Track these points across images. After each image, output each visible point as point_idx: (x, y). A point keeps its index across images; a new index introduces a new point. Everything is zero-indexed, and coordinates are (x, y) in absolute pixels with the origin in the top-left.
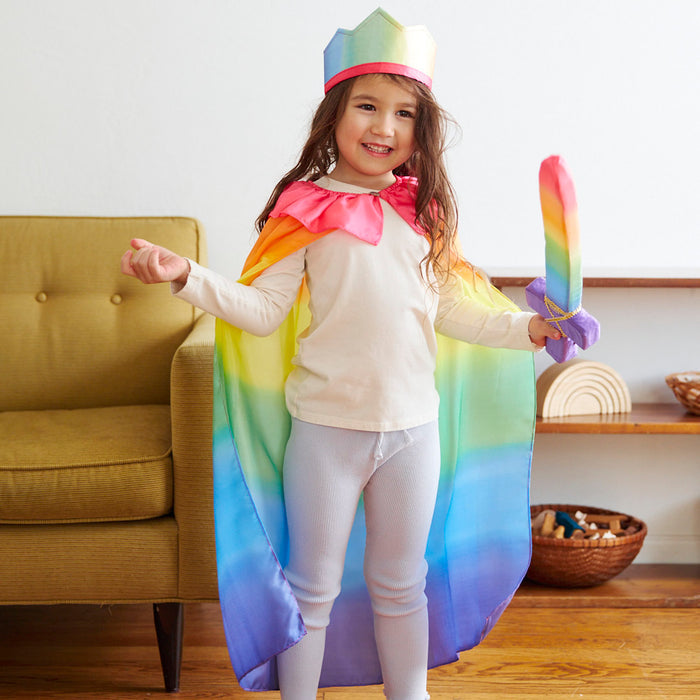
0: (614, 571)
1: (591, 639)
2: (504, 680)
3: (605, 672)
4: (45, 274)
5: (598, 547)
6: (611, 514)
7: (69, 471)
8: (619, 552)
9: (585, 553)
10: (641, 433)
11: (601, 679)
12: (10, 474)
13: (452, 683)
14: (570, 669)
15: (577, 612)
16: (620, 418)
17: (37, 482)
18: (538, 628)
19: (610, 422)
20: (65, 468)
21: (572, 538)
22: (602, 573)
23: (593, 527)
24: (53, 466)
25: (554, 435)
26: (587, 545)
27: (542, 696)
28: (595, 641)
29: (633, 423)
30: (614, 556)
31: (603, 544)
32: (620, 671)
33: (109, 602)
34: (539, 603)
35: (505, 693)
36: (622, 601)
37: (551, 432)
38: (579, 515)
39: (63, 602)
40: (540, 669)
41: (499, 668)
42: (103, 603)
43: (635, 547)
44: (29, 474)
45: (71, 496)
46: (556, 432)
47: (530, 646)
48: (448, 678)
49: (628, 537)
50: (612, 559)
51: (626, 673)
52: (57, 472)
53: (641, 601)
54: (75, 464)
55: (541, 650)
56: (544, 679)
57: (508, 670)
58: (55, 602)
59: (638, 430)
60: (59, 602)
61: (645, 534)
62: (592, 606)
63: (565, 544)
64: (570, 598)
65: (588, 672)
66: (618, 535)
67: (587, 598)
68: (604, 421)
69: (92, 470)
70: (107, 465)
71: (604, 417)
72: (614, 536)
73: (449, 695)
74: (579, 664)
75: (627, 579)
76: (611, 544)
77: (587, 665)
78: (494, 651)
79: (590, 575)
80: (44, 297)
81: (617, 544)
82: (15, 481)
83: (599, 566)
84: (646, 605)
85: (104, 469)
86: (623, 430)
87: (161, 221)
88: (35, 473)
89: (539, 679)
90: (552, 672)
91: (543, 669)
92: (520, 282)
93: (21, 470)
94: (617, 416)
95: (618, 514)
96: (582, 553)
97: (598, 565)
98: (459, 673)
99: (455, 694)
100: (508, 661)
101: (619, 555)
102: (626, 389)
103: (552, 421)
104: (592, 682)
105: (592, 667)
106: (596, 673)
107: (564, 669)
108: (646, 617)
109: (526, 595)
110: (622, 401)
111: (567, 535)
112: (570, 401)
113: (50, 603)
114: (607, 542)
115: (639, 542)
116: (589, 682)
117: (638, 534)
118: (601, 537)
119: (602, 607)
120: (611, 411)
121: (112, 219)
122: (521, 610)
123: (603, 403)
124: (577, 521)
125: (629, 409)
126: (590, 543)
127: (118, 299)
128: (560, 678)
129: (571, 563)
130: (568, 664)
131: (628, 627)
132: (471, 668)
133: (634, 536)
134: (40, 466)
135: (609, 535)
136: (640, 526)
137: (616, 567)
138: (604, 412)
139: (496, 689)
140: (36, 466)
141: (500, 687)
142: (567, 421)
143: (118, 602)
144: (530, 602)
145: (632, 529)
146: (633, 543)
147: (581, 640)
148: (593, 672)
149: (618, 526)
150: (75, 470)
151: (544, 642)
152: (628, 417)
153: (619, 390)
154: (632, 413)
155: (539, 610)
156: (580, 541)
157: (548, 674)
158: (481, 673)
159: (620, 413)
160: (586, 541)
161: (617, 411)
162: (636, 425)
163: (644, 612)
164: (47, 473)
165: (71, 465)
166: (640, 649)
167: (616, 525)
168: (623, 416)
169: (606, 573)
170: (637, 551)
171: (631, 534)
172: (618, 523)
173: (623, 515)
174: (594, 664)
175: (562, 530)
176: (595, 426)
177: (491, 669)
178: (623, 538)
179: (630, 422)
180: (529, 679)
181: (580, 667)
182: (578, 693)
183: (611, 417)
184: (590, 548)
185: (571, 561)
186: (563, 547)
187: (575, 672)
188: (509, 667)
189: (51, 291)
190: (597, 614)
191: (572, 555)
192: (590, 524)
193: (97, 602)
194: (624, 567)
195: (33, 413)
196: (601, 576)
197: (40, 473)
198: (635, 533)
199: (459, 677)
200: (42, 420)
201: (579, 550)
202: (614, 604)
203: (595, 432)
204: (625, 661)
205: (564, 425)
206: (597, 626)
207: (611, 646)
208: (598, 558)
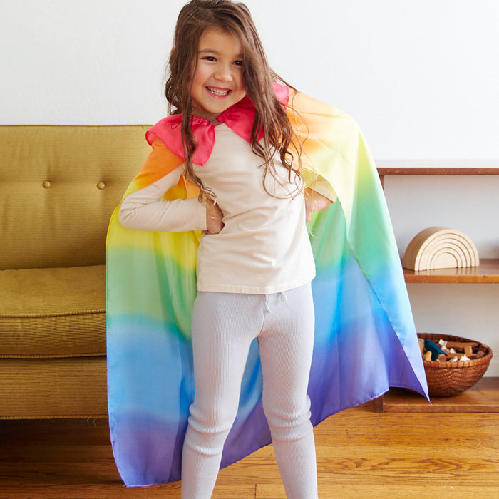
0: (468, 385)
1: (455, 439)
2: (391, 474)
3: (467, 467)
4: (49, 167)
5: (457, 368)
6: (465, 341)
7: (63, 318)
8: (473, 371)
9: (447, 372)
10: (488, 282)
11: (465, 473)
12: (19, 320)
13: (352, 477)
14: (440, 465)
15: (443, 416)
16: (471, 270)
17: (39, 326)
18: (414, 430)
19: (464, 274)
20: (60, 316)
21: (438, 360)
22: (459, 386)
23: (452, 351)
24: (52, 314)
25: (423, 284)
26: (449, 366)
27: (421, 487)
28: (458, 440)
29: (482, 275)
30: (470, 374)
31: (461, 365)
32: (479, 466)
33: (94, 417)
34: (414, 409)
35: (393, 484)
36: (476, 408)
37: (421, 282)
38: (441, 342)
39: (59, 417)
40: (418, 465)
41: (388, 464)
42: (90, 417)
43: (484, 367)
44: (34, 320)
45: (65, 337)
46: (425, 282)
47: (409, 444)
48: (348, 472)
49: (479, 360)
50: (468, 376)
51: (484, 468)
52: (54, 319)
53: (490, 408)
54: (68, 313)
55: (417, 448)
56: (422, 473)
57: (393, 465)
58: (52, 417)
59: (486, 281)
60: (56, 417)
61: (491, 357)
62: (453, 411)
63: (432, 366)
64: (437, 405)
65: (455, 467)
66: (472, 358)
67: (449, 405)
68: (459, 274)
69: (81, 317)
70: (92, 313)
71: (460, 270)
72: (469, 359)
73: (351, 486)
74: (446, 460)
75: (477, 390)
76: (466, 365)
77: (453, 461)
78: (382, 449)
79: (451, 388)
80: (48, 184)
81: (471, 365)
82: (22, 325)
83: (458, 381)
84: (493, 410)
85: (89, 316)
86: (474, 280)
87: (133, 128)
88: (37, 320)
89: (418, 473)
90: (427, 467)
91: (420, 464)
92: (397, 172)
93: (28, 317)
94: (469, 269)
95: (470, 341)
96: (445, 372)
97: (456, 381)
98: (357, 467)
99: (356, 486)
100: (394, 458)
101: (473, 373)
102: (475, 249)
103: (421, 274)
104: (459, 476)
105: (457, 463)
106: (461, 468)
107: (437, 465)
108: (494, 420)
109: (404, 403)
110: (473, 257)
111: (434, 358)
112: (434, 259)
113: (49, 418)
114: (464, 364)
115: (487, 363)
116: (456, 476)
117: (487, 357)
118: (459, 360)
119: (460, 412)
120: (464, 266)
121: (99, 126)
122: (400, 415)
123: (459, 260)
124: (440, 346)
125: (478, 264)
126: (451, 364)
127: (102, 185)
128: (434, 472)
129: (438, 379)
130: (439, 460)
131: (482, 428)
132: (366, 463)
133: (483, 359)
134: (42, 314)
135: (464, 358)
136: (487, 351)
137: (470, 382)
138: (460, 266)
139: (386, 481)
140: (39, 314)
141: (389, 479)
142: (433, 274)
143: (100, 417)
144: (407, 408)
145: (481, 353)
146: (483, 364)
147: (447, 439)
148: (459, 467)
149: (471, 351)
150: (68, 317)
151: (419, 442)
152: (477, 269)
153: (470, 250)
154: (480, 267)
155: (414, 414)
156: (444, 363)
157: (424, 468)
158: (374, 468)
159: (471, 267)
160: (448, 363)
161: (469, 265)
162: (484, 277)
163: (492, 416)
164: (46, 319)
165: (65, 313)
166: (492, 447)
167: (469, 350)
168: (473, 269)
169: (463, 386)
170: (485, 370)
171: (481, 357)
172: (471, 347)
173: (474, 342)
174: (458, 460)
175: (430, 354)
176: (454, 277)
177: (381, 464)
178: (475, 361)
179: (480, 274)
180: (410, 473)
181: (449, 463)
182: (449, 485)
183: (464, 270)
184: (451, 368)
185: (437, 378)
186: (431, 367)
187: (445, 467)
188: (395, 462)
189: (54, 179)
190: (457, 418)
191: (438, 373)
192: (449, 348)
193: (85, 417)
194: (475, 382)
195: (40, 270)
196: (459, 389)
197: (41, 320)
198: (484, 356)
199: (356, 471)
200: (46, 276)
201: (443, 370)
202: (469, 410)
203: (454, 282)
204: (482, 458)
205: (430, 277)
206: (459, 428)
207: (470, 444)
208: (457, 375)
